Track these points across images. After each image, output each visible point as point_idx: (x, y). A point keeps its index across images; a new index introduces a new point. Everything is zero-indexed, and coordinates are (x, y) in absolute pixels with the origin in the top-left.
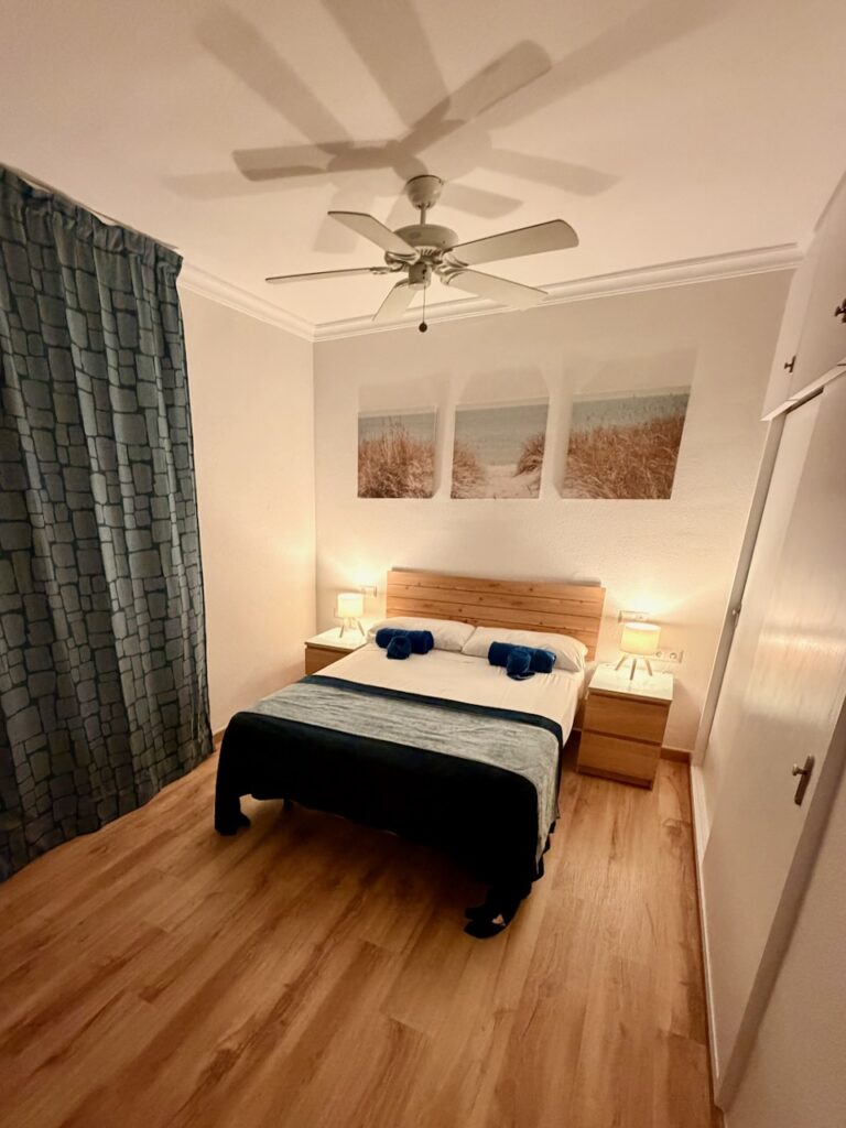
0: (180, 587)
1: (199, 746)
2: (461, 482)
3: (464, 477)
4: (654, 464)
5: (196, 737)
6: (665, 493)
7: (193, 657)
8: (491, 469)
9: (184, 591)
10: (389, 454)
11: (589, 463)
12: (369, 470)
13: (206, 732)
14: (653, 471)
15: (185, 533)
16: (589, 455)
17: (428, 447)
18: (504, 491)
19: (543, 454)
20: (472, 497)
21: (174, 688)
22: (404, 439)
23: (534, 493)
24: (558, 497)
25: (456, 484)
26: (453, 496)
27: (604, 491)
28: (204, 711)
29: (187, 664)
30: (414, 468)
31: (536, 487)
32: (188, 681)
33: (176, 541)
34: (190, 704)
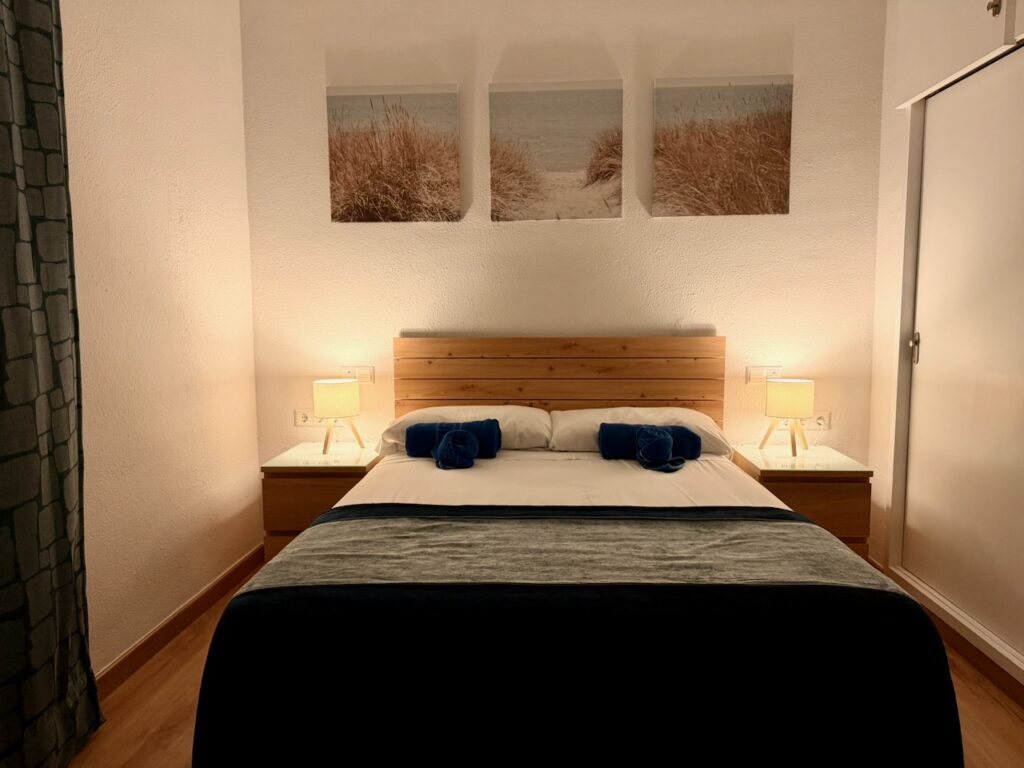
0: (32, 335)
1: (69, 717)
2: (506, 196)
3: (510, 189)
4: (764, 168)
5: (62, 696)
6: (781, 206)
7: (59, 500)
8: (551, 177)
9: (40, 345)
10: (385, 152)
11: (685, 167)
12: (350, 178)
13: (82, 681)
14: (765, 179)
15: (43, 219)
16: (682, 157)
17: (449, 142)
18: (572, 209)
19: (621, 155)
20: (524, 218)
21: (18, 576)
22: (409, 131)
23: (615, 210)
24: (647, 214)
25: (499, 199)
26: (496, 217)
27: (708, 205)
28: (78, 630)
29: (47, 517)
30: (430, 174)
31: (616, 201)
32: (49, 558)
33: (25, 233)
34: (52, 614)
